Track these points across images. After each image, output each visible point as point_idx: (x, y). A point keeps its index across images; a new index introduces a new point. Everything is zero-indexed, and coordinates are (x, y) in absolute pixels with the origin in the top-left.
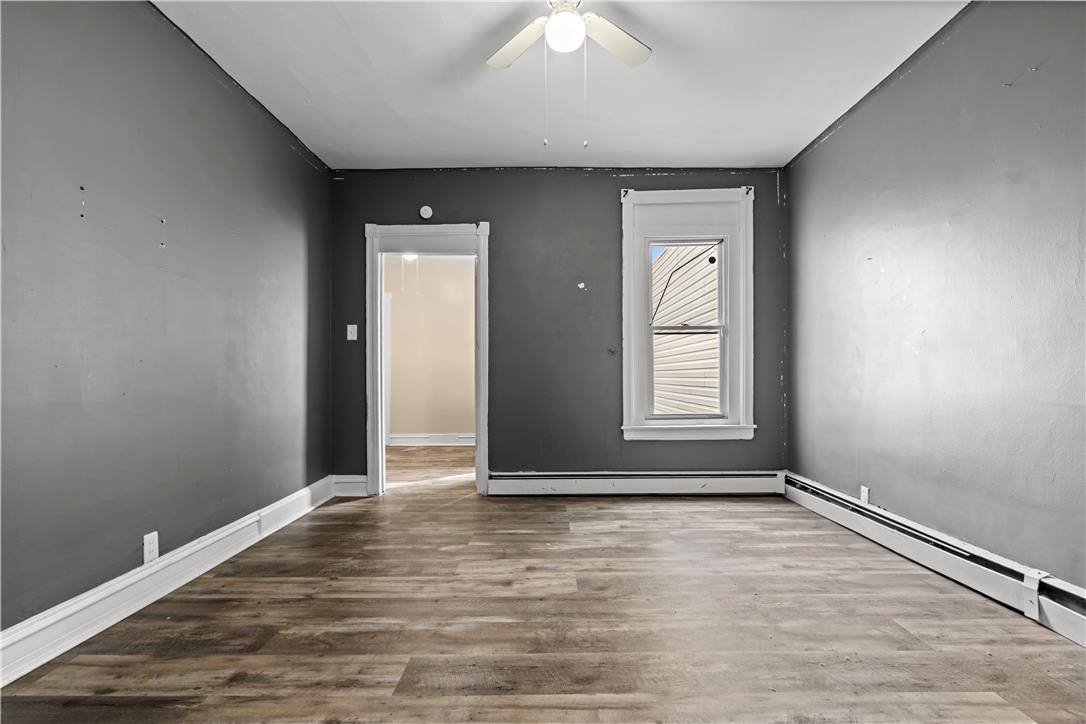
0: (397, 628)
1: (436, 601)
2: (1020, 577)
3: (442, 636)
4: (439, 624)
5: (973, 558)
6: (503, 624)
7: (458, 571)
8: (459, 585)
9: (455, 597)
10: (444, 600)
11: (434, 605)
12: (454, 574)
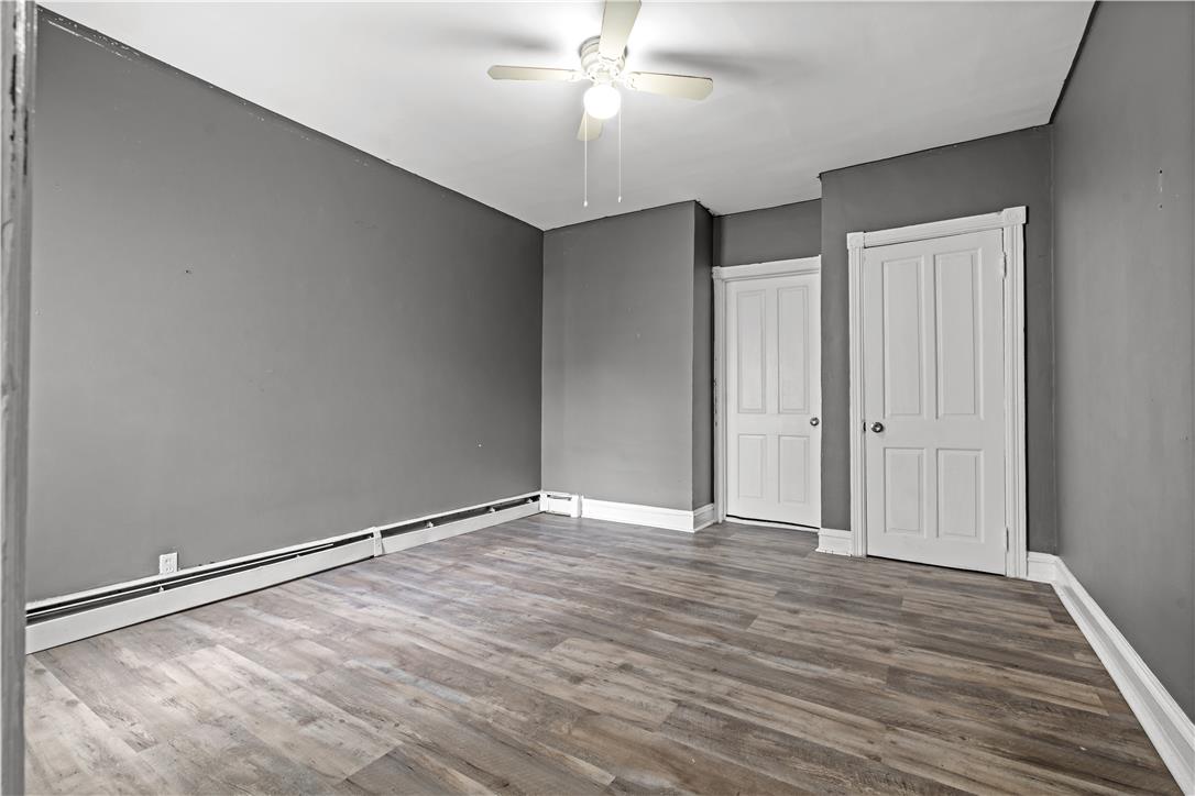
0: (759, 654)
1: (715, 670)
2: (372, 535)
3: (719, 637)
4: (718, 646)
5: (337, 544)
6: (664, 632)
7: (669, 708)
8: (682, 683)
9: (693, 669)
10: (706, 669)
11: (718, 667)
12: (679, 703)
